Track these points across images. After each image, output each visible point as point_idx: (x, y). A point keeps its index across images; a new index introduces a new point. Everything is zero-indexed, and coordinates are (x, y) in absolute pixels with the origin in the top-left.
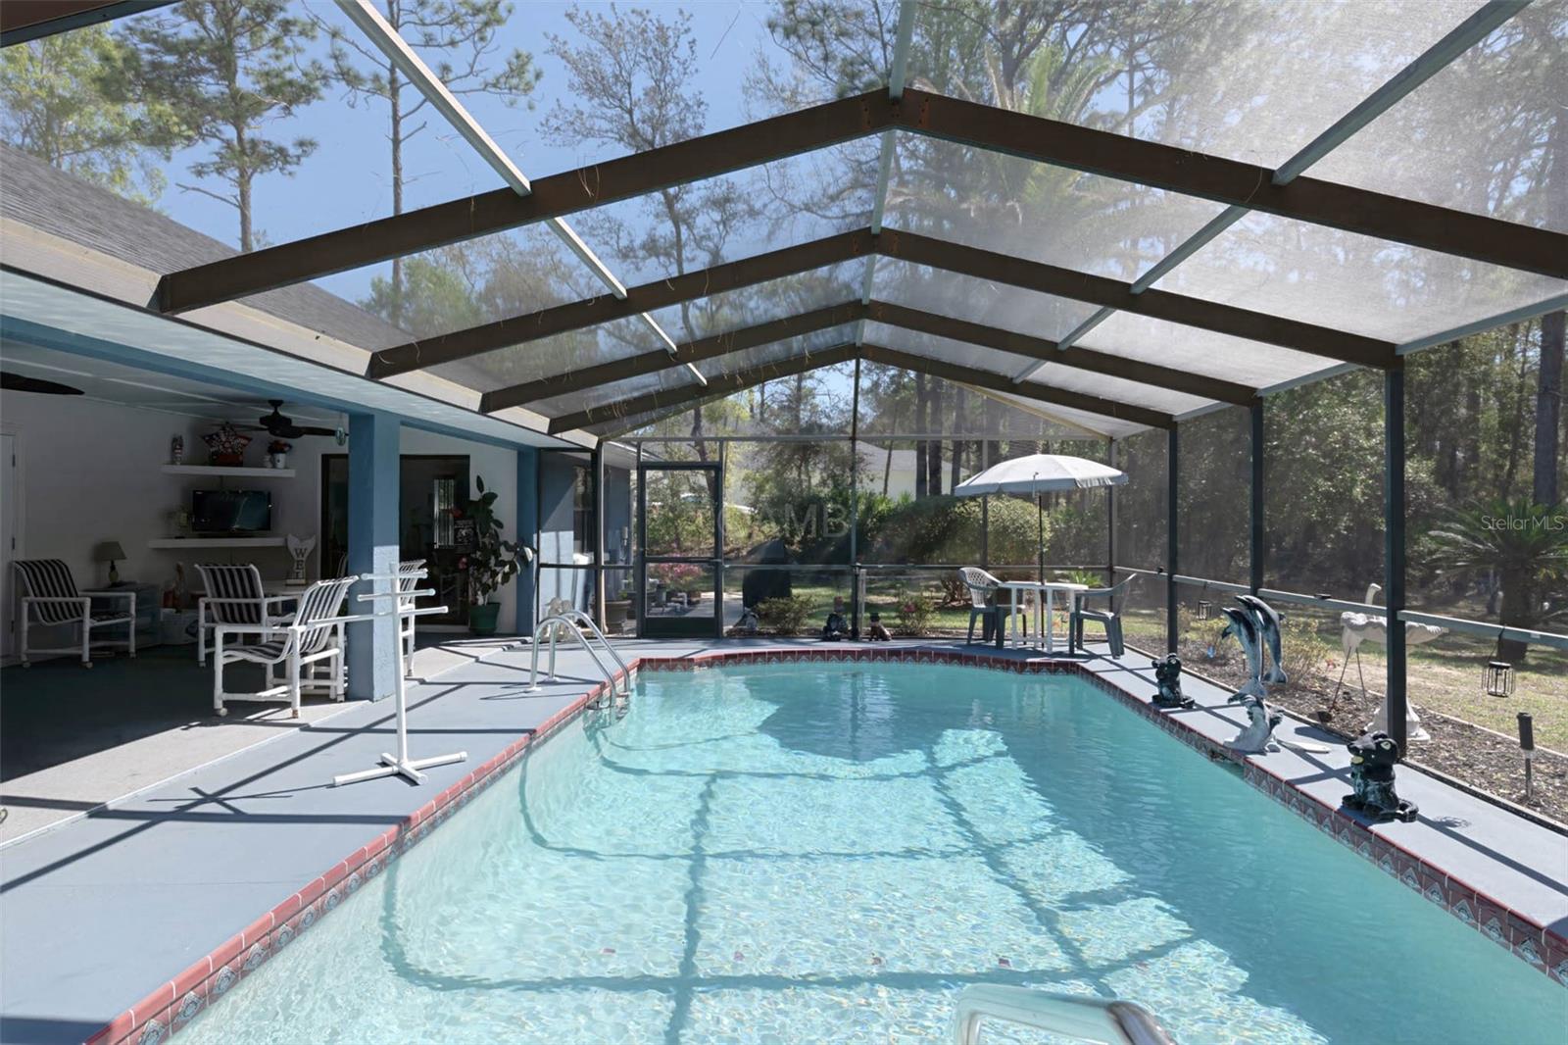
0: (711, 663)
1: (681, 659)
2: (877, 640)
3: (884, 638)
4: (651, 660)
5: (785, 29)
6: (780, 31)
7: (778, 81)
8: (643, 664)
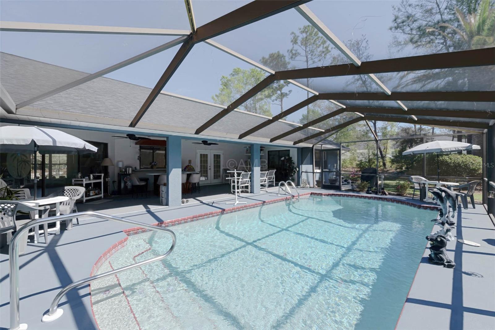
0: (328, 195)
1: (320, 194)
2: (383, 195)
3: (386, 195)
4: (313, 193)
5: (395, 27)
6: (393, 29)
7: (399, 40)
8: (312, 194)
